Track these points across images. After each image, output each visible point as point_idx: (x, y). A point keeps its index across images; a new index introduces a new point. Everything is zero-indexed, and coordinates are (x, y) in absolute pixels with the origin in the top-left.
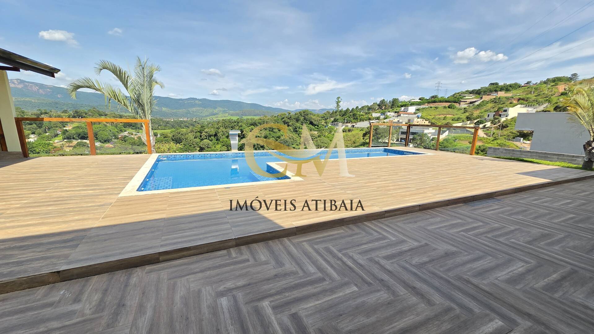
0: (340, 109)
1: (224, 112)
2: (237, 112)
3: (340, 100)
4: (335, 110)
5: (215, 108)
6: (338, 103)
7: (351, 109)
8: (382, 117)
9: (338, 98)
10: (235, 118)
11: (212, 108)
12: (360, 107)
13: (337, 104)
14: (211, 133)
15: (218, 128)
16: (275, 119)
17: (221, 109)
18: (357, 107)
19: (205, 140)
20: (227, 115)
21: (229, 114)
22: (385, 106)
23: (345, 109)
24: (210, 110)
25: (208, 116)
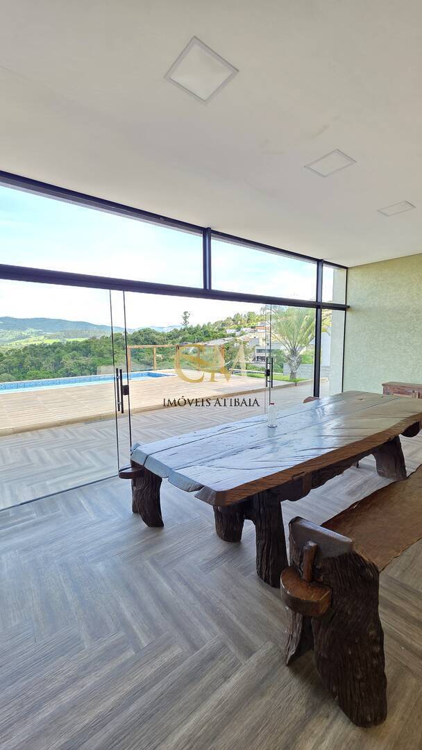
0: (189, 326)
1: (39, 334)
2: (58, 333)
3: (187, 315)
4: (183, 327)
5: (24, 329)
6: (185, 318)
7: (202, 326)
8: (238, 333)
9: (185, 313)
10: (50, 342)
11: (19, 329)
12: (212, 324)
13: (185, 320)
14: (13, 365)
15: (24, 357)
16: (106, 340)
17: (33, 330)
18: (209, 323)
19: (4, 374)
20: (42, 337)
21: (45, 337)
22: (241, 321)
23: (195, 326)
24: (17, 333)
25: (13, 340)
